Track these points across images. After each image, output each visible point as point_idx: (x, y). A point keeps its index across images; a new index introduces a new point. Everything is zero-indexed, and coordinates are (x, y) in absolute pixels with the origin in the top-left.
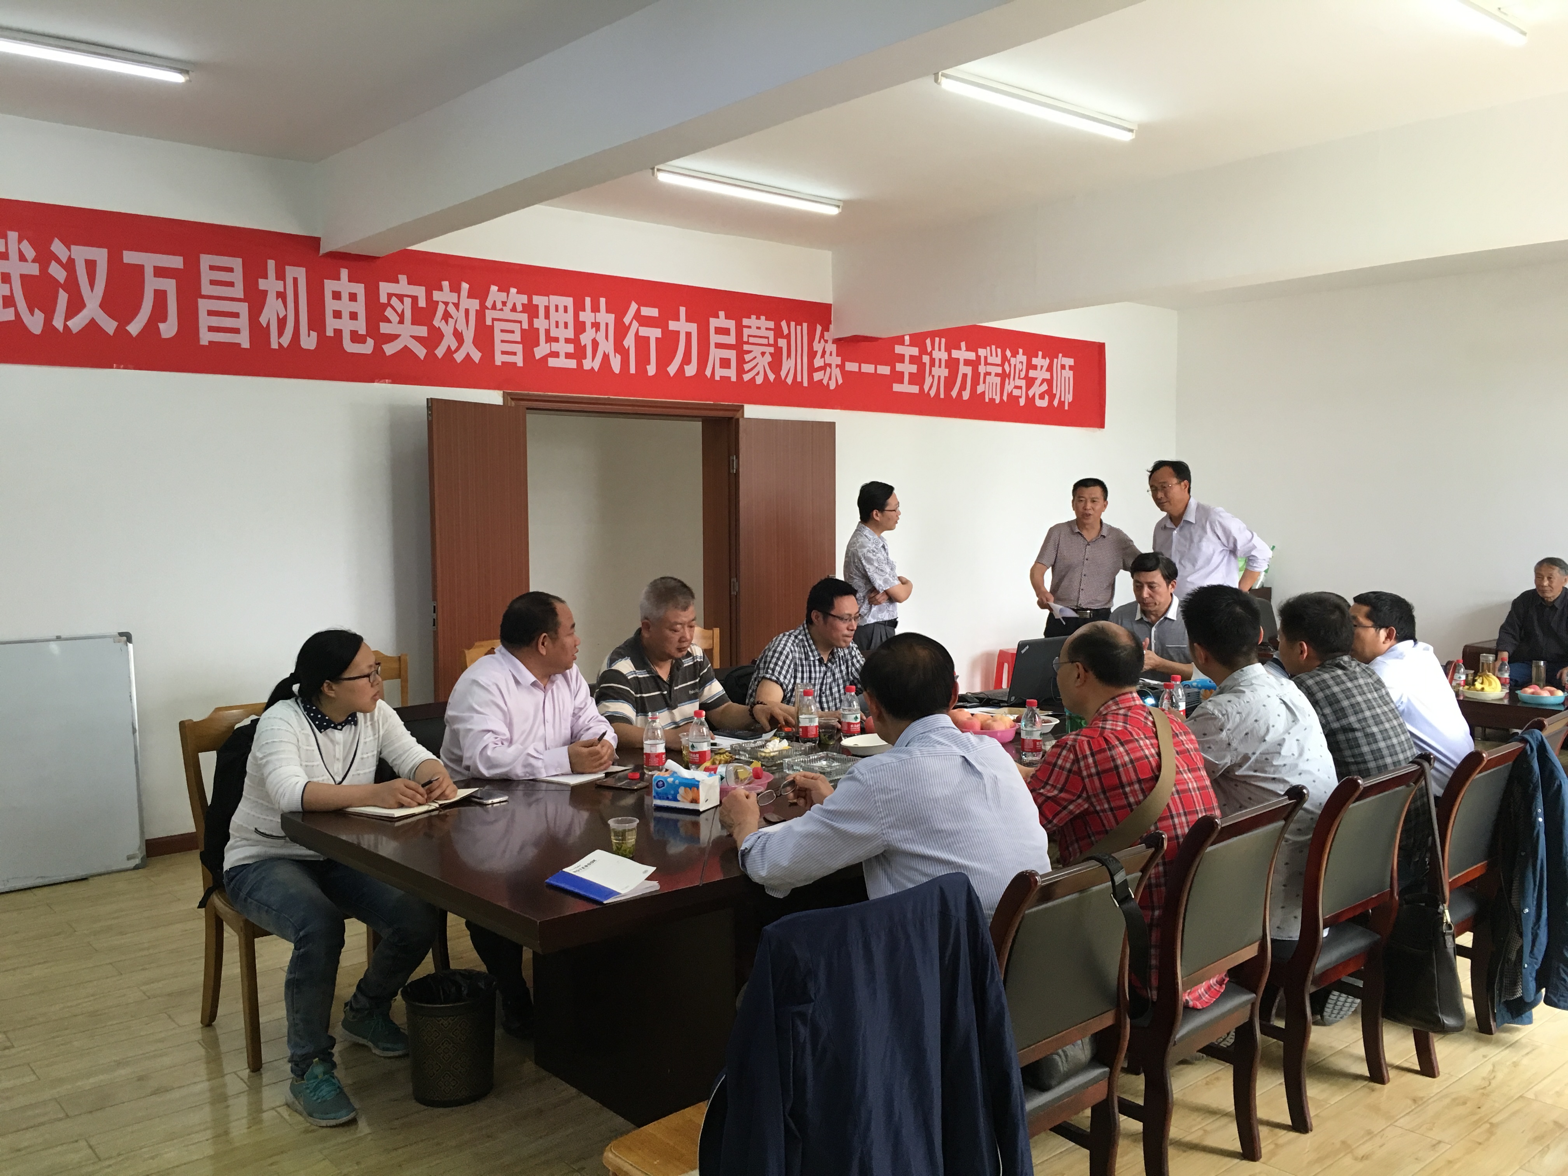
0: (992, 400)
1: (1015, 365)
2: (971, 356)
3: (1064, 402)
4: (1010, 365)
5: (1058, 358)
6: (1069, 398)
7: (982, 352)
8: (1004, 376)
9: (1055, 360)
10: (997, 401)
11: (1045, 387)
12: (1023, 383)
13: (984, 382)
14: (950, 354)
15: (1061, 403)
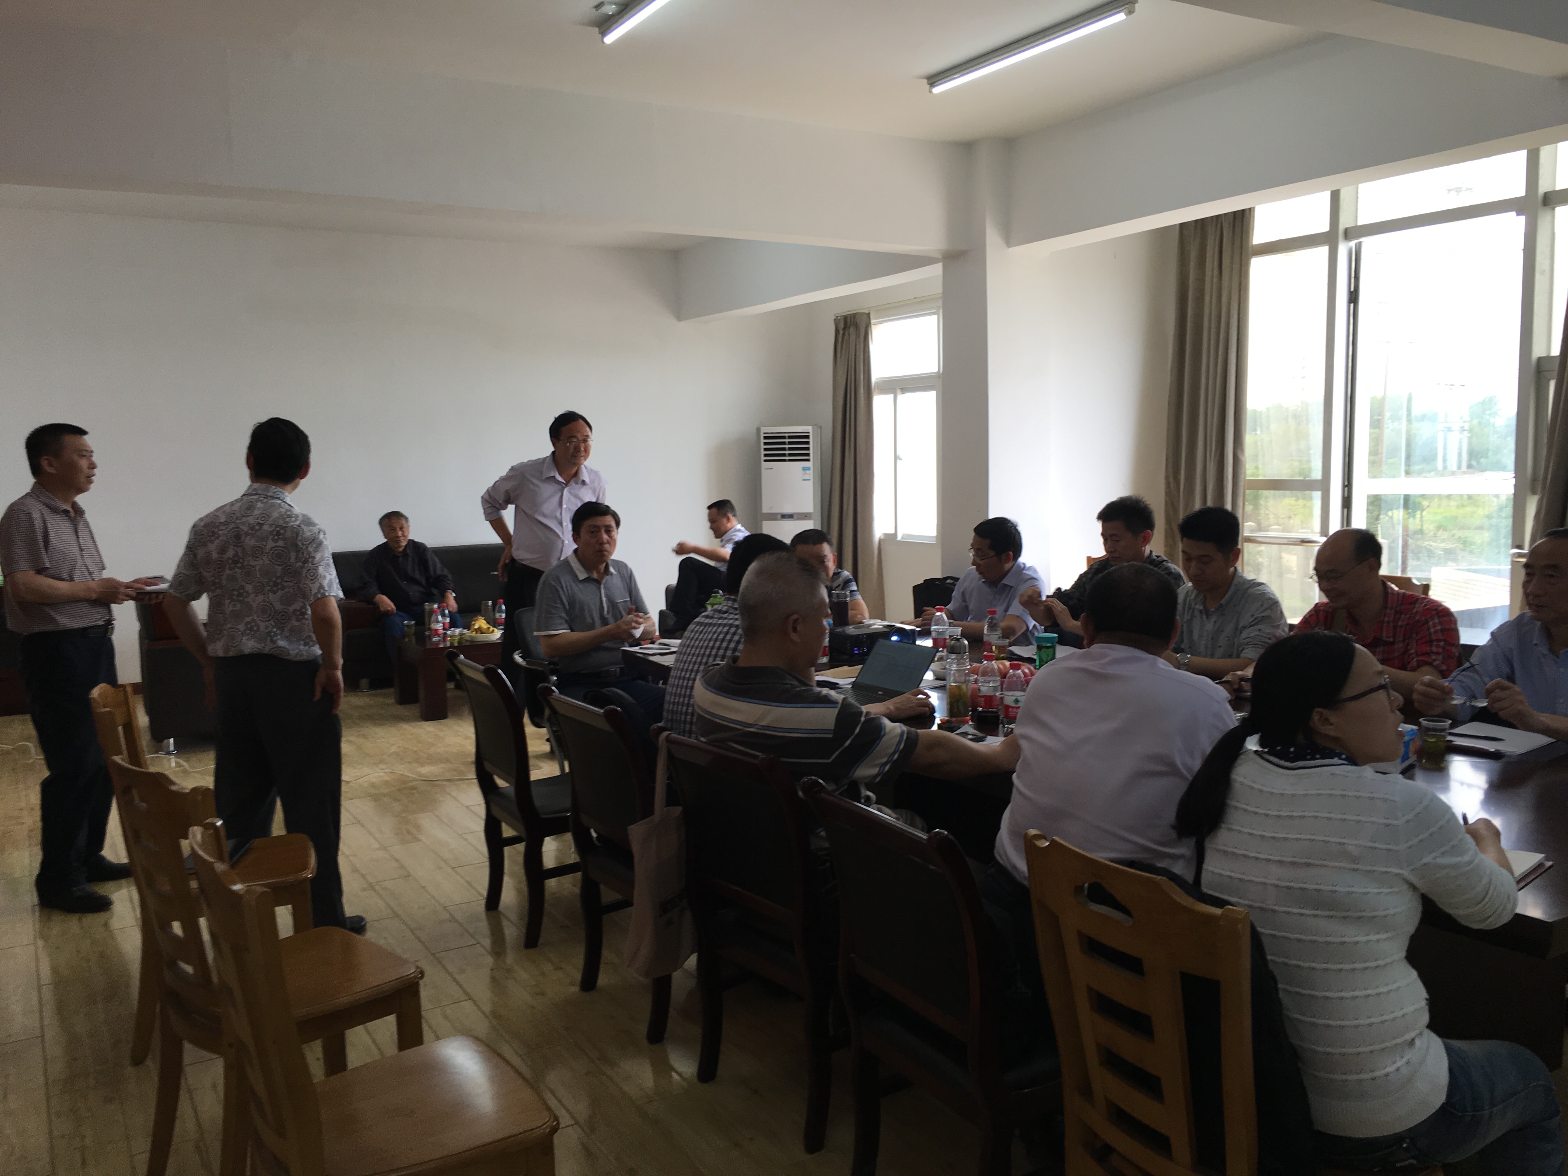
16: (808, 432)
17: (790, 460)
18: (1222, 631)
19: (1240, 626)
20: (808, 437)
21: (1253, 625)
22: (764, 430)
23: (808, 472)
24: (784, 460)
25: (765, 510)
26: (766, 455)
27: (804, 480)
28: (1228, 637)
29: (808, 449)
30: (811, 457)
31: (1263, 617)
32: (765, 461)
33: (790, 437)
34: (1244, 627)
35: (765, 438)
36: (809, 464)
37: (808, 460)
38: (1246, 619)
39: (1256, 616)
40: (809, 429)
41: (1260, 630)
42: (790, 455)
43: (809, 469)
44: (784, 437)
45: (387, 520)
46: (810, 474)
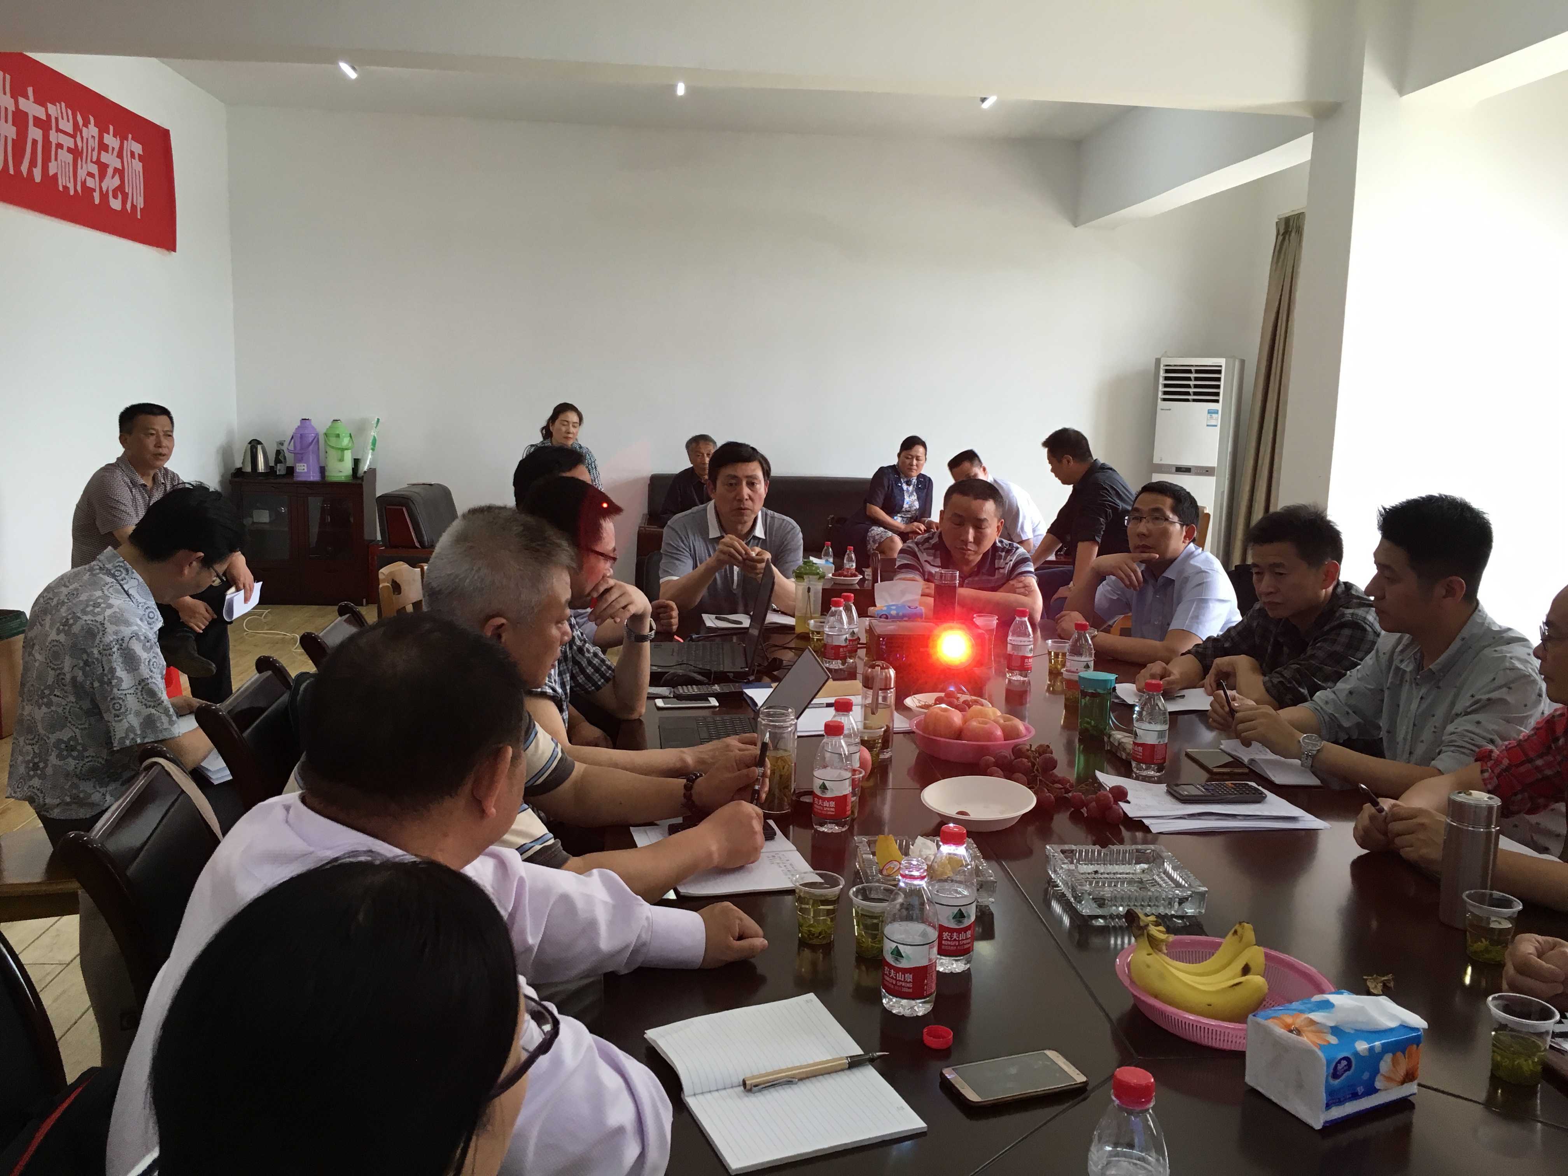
0: (66, 188)
1: (87, 139)
2: (39, 112)
3: (136, 207)
4: (82, 138)
5: (127, 140)
6: (140, 203)
7: (52, 109)
8: (75, 152)
9: (125, 142)
10: (72, 192)
11: (116, 181)
12: (94, 169)
13: (56, 159)
14: (16, 103)
15: (134, 207)
16: (1221, 366)
17: (1194, 400)
18: (1433, 716)
19: (1454, 712)
20: (1219, 372)
21: (1467, 714)
22: (1165, 361)
23: (1214, 416)
24: (1187, 400)
25: (1156, 461)
26: (1165, 393)
27: (1208, 426)
28: (1435, 727)
29: (1218, 387)
30: (1221, 398)
31: (1489, 700)
32: (1165, 400)
33: (1197, 372)
34: (1457, 715)
35: (1167, 371)
36: (1218, 407)
37: (1217, 401)
38: (1464, 702)
39: (1477, 697)
40: (1222, 361)
41: (1478, 723)
42: (1195, 394)
43: (1216, 412)
44: (1190, 372)
45: (694, 445)
46: (1217, 419)
